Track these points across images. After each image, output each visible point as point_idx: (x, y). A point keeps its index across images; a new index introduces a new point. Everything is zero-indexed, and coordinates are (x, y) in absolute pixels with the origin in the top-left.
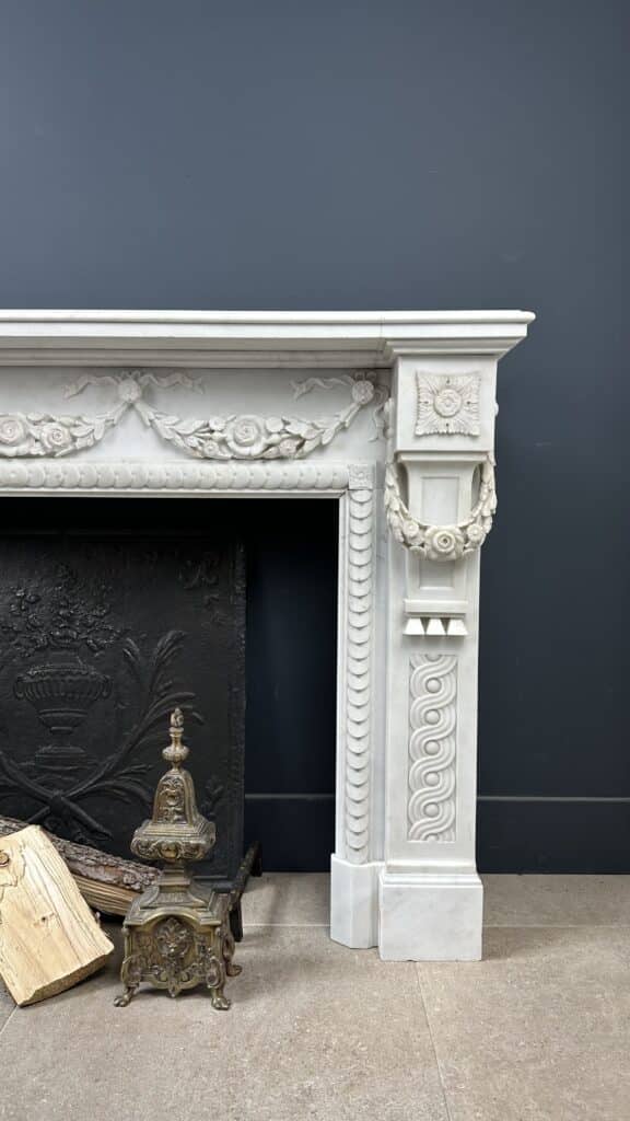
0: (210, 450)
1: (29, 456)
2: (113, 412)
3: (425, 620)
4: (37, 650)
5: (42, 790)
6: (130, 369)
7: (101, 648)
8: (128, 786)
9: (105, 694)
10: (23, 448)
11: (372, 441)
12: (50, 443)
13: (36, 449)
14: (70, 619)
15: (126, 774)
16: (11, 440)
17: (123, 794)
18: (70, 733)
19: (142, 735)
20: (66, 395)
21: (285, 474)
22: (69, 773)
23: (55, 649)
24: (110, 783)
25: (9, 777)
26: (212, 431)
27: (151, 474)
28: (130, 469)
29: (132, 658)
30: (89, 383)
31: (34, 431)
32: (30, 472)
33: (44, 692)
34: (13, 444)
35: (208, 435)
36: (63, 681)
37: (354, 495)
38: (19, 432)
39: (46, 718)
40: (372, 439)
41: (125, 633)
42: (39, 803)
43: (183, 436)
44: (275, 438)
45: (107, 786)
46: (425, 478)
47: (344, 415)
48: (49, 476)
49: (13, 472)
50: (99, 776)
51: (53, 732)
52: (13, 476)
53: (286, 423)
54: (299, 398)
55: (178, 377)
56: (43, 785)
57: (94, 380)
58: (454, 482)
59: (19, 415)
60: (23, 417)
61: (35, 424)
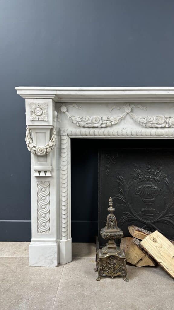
1: (165, 127)
4: (141, 181)
5: (143, 220)
7: (159, 181)
8: (168, 220)
9: (160, 194)
10: (163, 125)
12: (171, 124)
13: (167, 126)
14: (149, 173)
15: (167, 217)
16: (161, 123)
17: (167, 222)
18: (151, 204)
19: (171, 206)
22: (151, 216)
23: (145, 181)
24: (163, 219)
25: (135, 217)
29: (168, 184)
31: (167, 121)
32: (164, 132)
33: (143, 193)
34: (161, 124)
36: (149, 190)
38: (163, 121)
39: (144, 200)
41: (165, 177)
42: (144, 224)
45: (162, 220)
49: (160, 132)
50: (160, 217)
51: (146, 204)
56: (144, 219)
59: (162, 116)
60: (164, 117)
61: (167, 118)
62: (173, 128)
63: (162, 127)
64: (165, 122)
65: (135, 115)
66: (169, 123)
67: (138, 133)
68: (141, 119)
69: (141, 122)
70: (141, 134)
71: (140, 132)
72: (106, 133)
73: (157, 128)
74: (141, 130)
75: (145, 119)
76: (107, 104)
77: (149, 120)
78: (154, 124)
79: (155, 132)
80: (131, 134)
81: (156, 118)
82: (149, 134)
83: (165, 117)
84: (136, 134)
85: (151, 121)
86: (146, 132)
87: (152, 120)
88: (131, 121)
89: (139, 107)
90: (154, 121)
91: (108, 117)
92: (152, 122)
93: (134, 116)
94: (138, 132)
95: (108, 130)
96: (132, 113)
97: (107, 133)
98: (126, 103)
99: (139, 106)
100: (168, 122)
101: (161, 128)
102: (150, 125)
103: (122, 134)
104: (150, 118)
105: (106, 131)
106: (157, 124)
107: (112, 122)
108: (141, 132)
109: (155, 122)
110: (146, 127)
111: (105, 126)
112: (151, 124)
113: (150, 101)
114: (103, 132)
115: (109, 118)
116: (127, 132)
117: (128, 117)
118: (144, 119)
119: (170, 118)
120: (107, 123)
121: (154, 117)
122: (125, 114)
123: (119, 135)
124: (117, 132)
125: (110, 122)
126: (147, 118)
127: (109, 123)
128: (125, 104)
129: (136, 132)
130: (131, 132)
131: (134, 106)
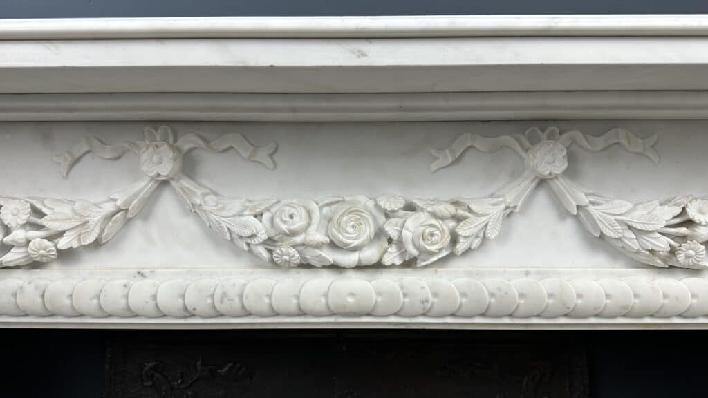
0: (688, 257)
1: (378, 266)
2: (514, 193)
6: (543, 122)
10: (370, 255)
12: (417, 248)
13: (391, 257)
16: (356, 243)
20: (434, 167)
26: (689, 223)
27: (579, 296)
28: (545, 286)
30: (470, 147)
31: (392, 230)
32: (379, 294)
34: (354, 249)
35: (683, 230)
38: (368, 231)
43: (639, 232)
48: (407, 300)
49: (352, 295)
52: (351, 300)
55: (622, 135)
57: (481, 143)
59: (363, 200)
60: (371, 204)
61: (388, 215)
62: (426, 266)
63: (364, 263)
64: (380, 233)
65: (204, 195)
66: (400, 243)
67: (222, 301)
68: (240, 215)
69: (241, 237)
70: (243, 307)
71: (233, 293)
72: (30, 299)
73: (335, 267)
74: (240, 281)
75: (266, 216)
76: (44, 129)
77: (284, 227)
78: (318, 246)
79: (326, 296)
80: (186, 309)
81: (325, 210)
82: (292, 304)
83: (377, 206)
84: (214, 306)
85: (293, 234)
86: (270, 296)
87: (298, 223)
88: (189, 225)
89: (231, 148)
90: (312, 229)
91: (39, 206)
92: (299, 239)
93: (198, 201)
94: (224, 295)
95: (42, 283)
96: (186, 183)
97: (40, 300)
98: (155, 123)
99: (230, 139)
100: (393, 233)
101: (360, 267)
102: (292, 251)
103: (128, 308)
104: (289, 210)
105: (30, 289)
106: (333, 245)
107: (61, 234)
108: (241, 296)
109: (316, 235)
110: (274, 265)
111: (22, 262)
112: (294, 246)
113: (280, 111)
114: (15, 295)
115: (44, 210)
116: (155, 297)
117: (167, 205)
118: (258, 216)
119: (410, 208)
120: (28, 242)
121: (315, 208)
122: (143, 186)
123: (108, 309)
124: (98, 297)
125: (49, 238)
126: (274, 210)
127: (39, 244)
128: (147, 129)
129: (212, 296)
130: (183, 296)
131: (202, 143)
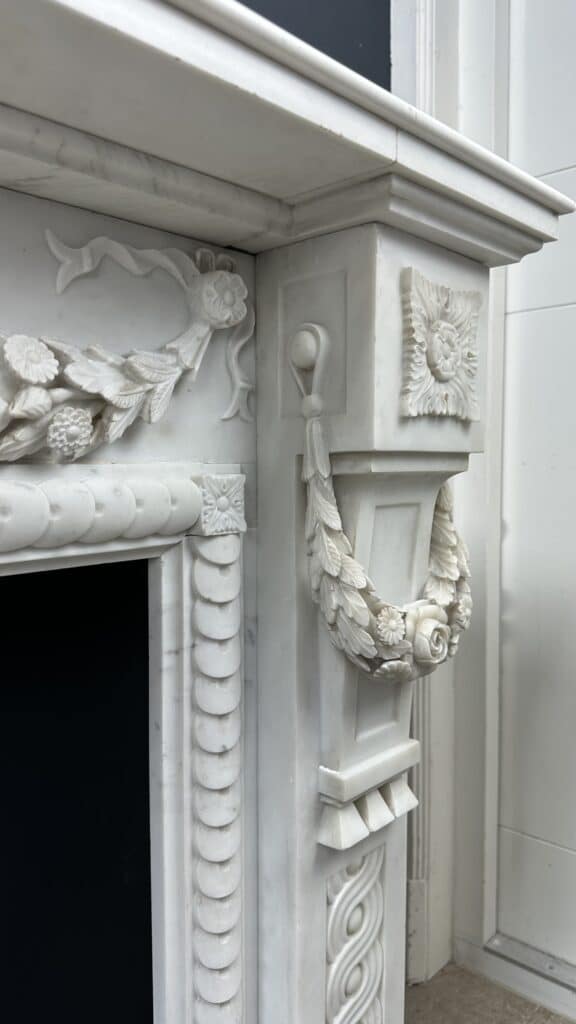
3: (359, 803)
11: (225, 420)
21: (54, 508)
37: (206, 549)
40: (226, 415)
44: (34, 400)
46: (378, 507)
47: (190, 349)
53: (62, 359)
54: (67, 288)
58: (410, 512)
